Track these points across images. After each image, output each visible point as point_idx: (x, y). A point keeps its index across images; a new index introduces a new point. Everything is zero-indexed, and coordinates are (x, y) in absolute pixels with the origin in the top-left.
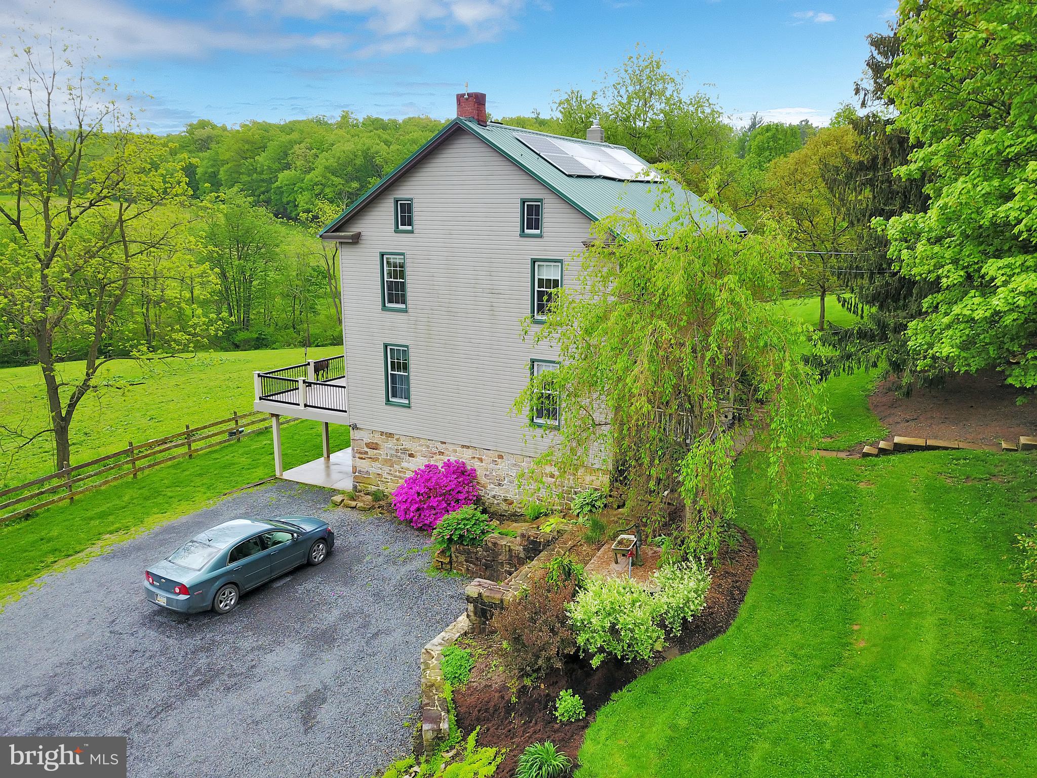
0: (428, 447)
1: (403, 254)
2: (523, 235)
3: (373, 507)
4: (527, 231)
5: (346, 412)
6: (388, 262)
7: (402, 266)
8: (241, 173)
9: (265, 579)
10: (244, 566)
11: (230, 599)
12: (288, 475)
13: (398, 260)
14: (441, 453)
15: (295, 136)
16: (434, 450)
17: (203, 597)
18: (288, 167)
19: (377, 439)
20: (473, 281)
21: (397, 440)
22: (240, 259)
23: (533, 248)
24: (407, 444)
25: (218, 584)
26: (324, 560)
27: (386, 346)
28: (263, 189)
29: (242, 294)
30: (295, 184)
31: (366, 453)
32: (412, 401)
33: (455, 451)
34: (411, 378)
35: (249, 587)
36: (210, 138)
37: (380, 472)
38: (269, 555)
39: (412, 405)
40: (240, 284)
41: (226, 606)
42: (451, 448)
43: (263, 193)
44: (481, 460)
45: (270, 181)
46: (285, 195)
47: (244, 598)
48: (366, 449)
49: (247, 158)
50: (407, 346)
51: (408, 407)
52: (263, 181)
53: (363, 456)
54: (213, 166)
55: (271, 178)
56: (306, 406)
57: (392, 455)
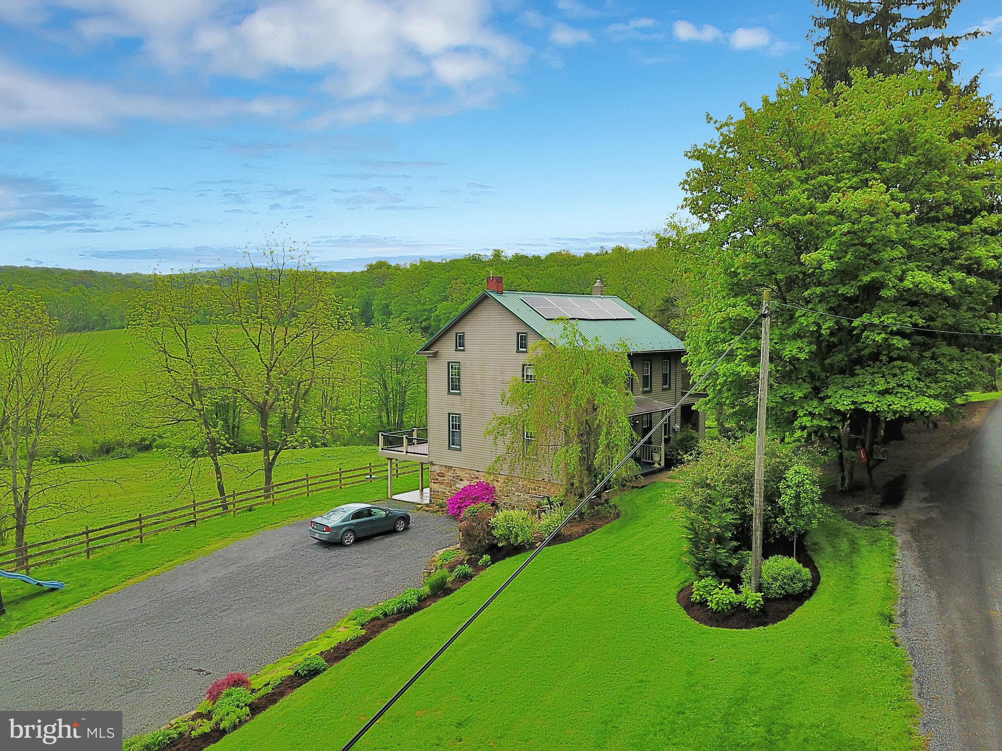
0: (470, 474)
1: (459, 363)
2: (518, 351)
3: (438, 511)
4: (520, 349)
5: (427, 455)
6: (452, 367)
7: (459, 369)
8: (409, 305)
9: (369, 533)
10: (359, 523)
11: (350, 538)
12: (394, 497)
13: (456, 366)
14: (477, 478)
15: (453, 273)
16: (473, 476)
17: (337, 534)
18: (446, 299)
19: (443, 470)
20: (494, 377)
21: (454, 470)
22: (398, 373)
23: (523, 358)
24: (459, 473)
25: (344, 529)
26: (403, 530)
27: (449, 414)
28: (425, 317)
29: (398, 401)
30: (451, 313)
31: (437, 479)
32: (462, 446)
33: (484, 476)
34: (462, 432)
35: (361, 535)
36: (385, 276)
37: (444, 491)
38: (372, 520)
39: (462, 449)
40: (397, 393)
41: (348, 542)
42: (482, 474)
43: (425, 320)
44: (498, 481)
45: (431, 311)
46: (443, 321)
47: (358, 540)
48: (437, 477)
49: (413, 292)
50: (460, 414)
51: (460, 450)
52: (425, 310)
53: (436, 481)
54: (386, 299)
55: (432, 308)
56: (407, 452)
57: (451, 480)
